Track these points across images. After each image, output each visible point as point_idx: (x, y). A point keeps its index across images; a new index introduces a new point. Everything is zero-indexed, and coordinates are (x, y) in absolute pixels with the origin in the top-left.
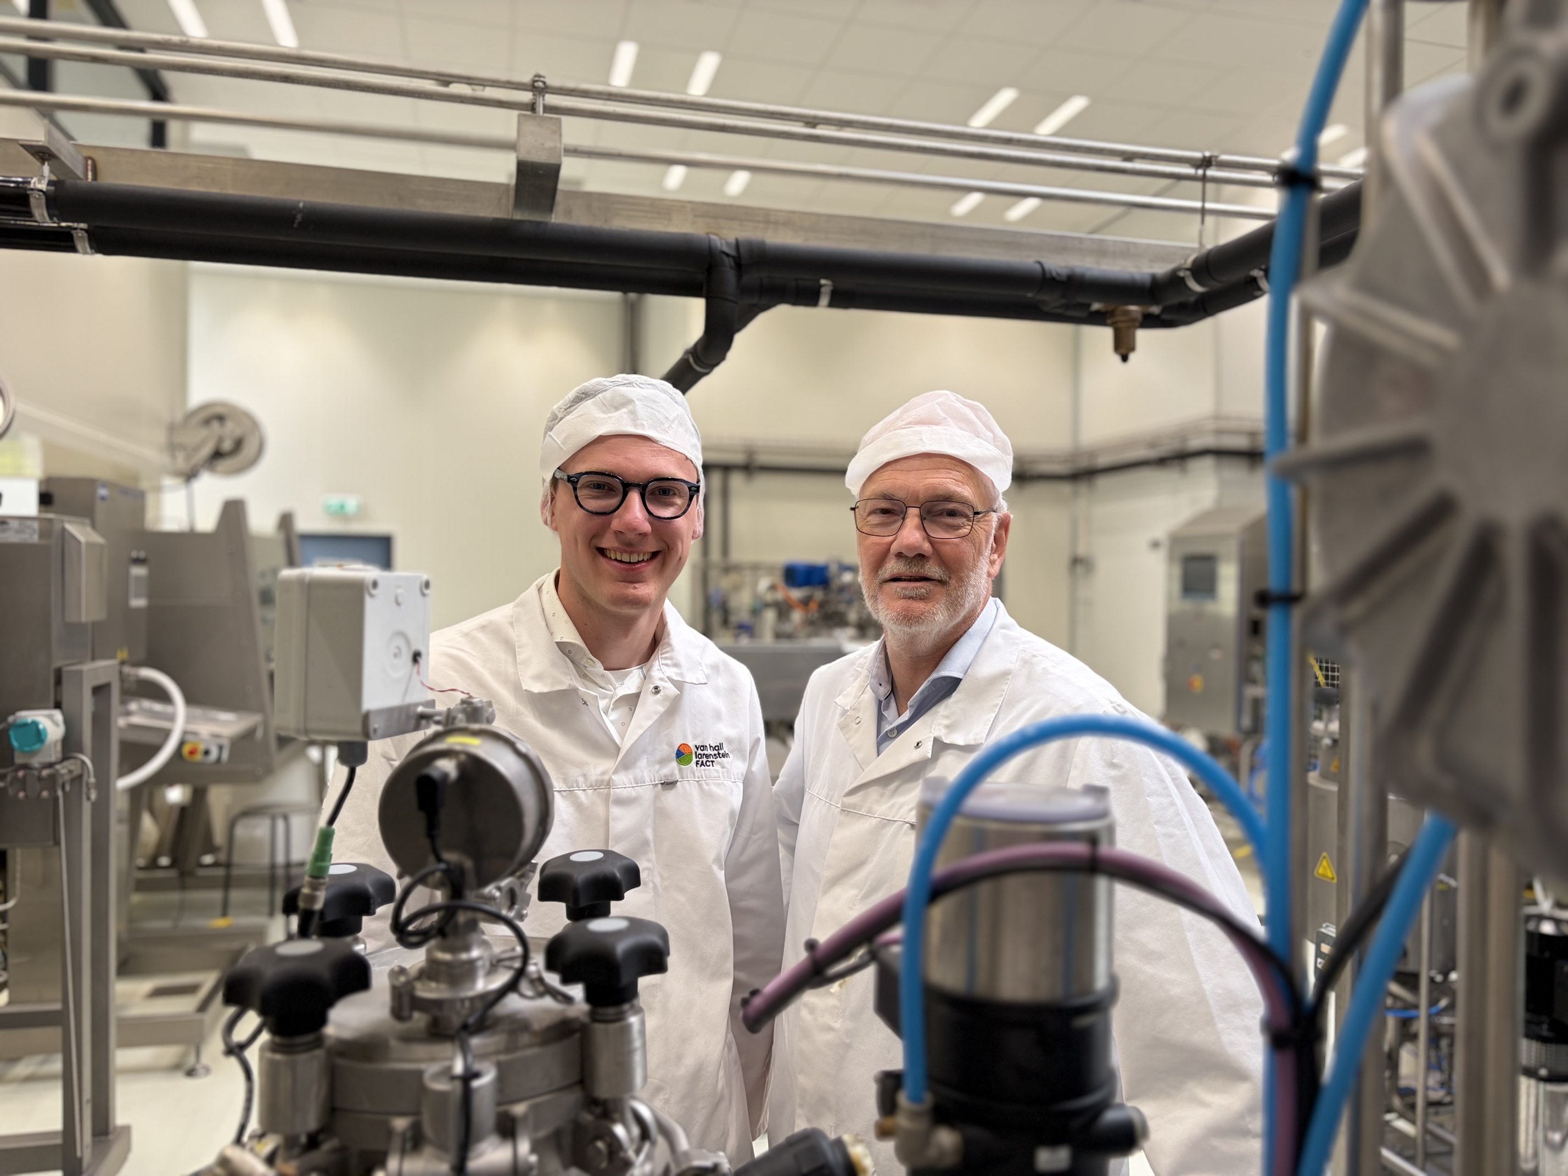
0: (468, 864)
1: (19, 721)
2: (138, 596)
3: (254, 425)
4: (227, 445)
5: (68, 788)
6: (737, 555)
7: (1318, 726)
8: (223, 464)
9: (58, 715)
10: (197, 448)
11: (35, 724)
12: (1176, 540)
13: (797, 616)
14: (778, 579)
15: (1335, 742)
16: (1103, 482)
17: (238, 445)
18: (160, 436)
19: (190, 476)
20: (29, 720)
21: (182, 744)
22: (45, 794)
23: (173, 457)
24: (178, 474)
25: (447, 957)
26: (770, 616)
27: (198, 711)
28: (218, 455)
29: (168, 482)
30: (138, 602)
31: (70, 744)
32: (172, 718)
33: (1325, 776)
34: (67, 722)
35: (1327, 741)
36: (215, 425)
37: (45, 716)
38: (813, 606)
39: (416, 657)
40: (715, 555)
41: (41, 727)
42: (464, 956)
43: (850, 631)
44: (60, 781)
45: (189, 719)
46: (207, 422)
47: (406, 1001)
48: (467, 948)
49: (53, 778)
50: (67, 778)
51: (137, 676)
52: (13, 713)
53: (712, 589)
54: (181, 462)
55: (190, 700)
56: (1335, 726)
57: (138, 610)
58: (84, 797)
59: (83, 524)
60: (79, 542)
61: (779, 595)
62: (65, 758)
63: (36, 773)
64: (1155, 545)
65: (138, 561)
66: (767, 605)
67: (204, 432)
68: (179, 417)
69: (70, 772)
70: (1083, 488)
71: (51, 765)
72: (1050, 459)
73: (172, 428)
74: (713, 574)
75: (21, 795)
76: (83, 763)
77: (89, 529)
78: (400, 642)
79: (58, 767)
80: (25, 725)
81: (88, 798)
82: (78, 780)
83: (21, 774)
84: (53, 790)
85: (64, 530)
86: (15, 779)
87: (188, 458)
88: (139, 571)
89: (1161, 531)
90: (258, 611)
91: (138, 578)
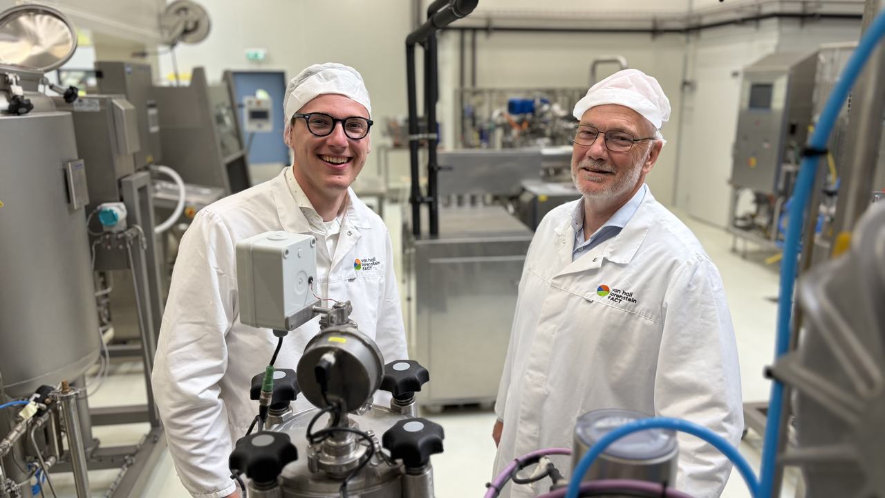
0: (342, 400)
1: (104, 209)
2: (154, 125)
3: (204, 12)
4: (190, 26)
5: (132, 243)
6: (481, 84)
7: (823, 209)
8: (190, 37)
9: (122, 205)
10: (175, 28)
11: (111, 211)
12: (748, 74)
13: (515, 132)
14: (505, 109)
15: (832, 220)
16: (705, 34)
17: (197, 25)
18: (153, 21)
19: (173, 45)
20: (108, 209)
21: (185, 208)
22: (121, 247)
23: (162, 33)
24: (166, 43)
25: (334, 443)
26: (499, 133)
27: (191, 188)
28: (186, 32)
29: (162, 49)
30: (154, 129)
31: (130, 220)
32: (177, 192)
33: (824, 238)
34: (128, 208)
35: (827, 219)
36: (183, 13)
37: (115, 206)
38: (525, 126)
39: (310, 280)
40: (468, 85)
41: (115, 212)
42: (343, 443)
43: (546, 140)
44: (128, 240)
45: (188, 192)
46: (178, 12)
47: (315, 464)
48: (344, 439)
49: (124, 240)
50: (131, 238)
51: (158, 171)
52: (100, 204)
53: (466, 105)
54: (167, 37)
55: (186, 181)
56: (833, 210)
57: (155, 134)
58: (141, 248)
59: (121, 98)
60: (121, 110)
61: (505, 120)
62: (129, 226)
63: (115, 236)
64: (735, 74)
65: (152, 106)
66: (498, 126)
67: (177, 18)
68: (162, 9)
69: (132, 235)
70: (692, 38)
71: (121, 232)
72: (674, 19)
73: (160, 17)
74: (467, 95)
75: (109, 247)
76: (138, 230)
77: (125, 101)
78: (302, 276)
79: (126, 233)
80: (106, 212)
81: (143, 248)
82: (136, 238)
83: (108, 236)
84: (125, 245)
85: (112, 104)
86: (105, 239)
87: (170, 33)
88: (152, 112)
89: (739, 66)
90: (216, 127)
91: (153, 116)
